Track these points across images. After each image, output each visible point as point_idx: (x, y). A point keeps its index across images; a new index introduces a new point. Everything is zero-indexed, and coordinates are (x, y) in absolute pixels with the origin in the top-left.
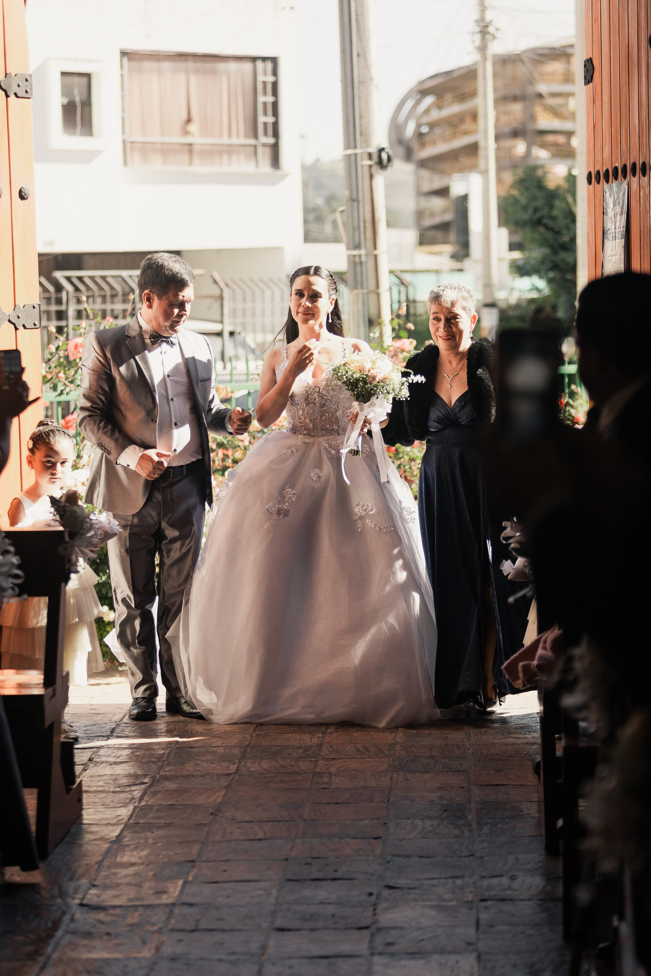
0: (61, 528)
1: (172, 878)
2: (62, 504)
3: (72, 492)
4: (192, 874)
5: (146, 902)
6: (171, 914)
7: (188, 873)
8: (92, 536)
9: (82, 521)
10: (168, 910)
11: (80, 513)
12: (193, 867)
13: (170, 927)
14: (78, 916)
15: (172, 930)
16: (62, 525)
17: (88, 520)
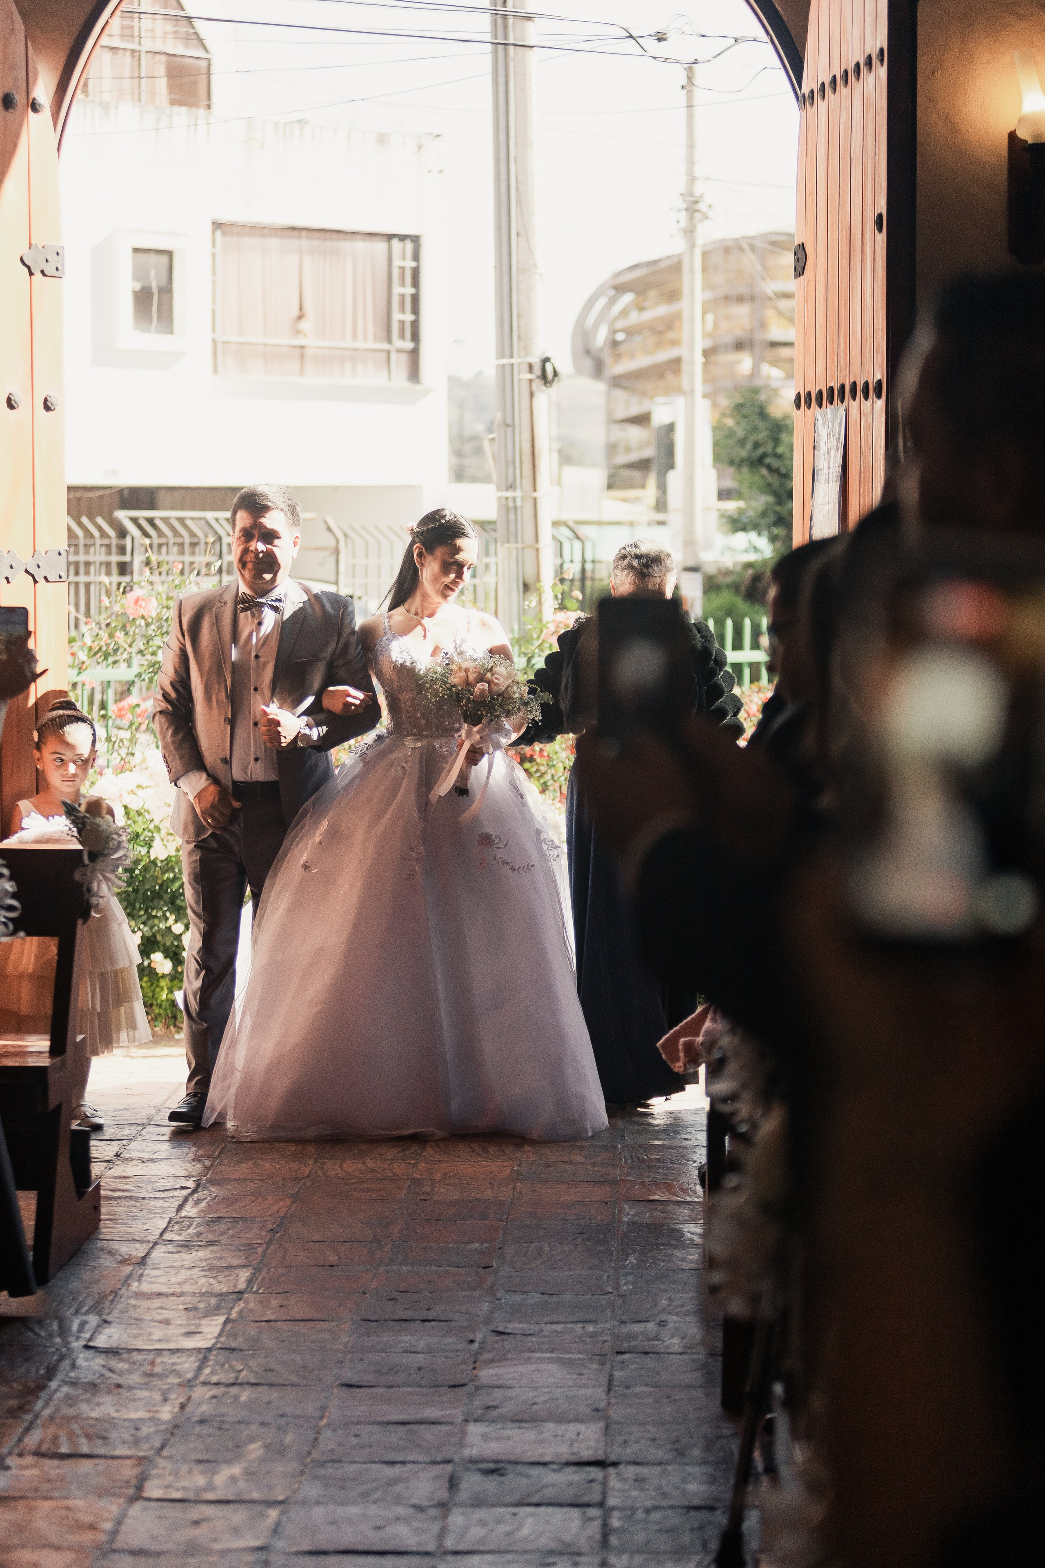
0: (79, 847)
1: (210, 1312)
2: (81, 815)
3: (94, 799)
4: (236, 1309)
5: (172, 1346)
6: (204, 1361)
7: (232, 1308)
8: (120, 859)
9: (108, 837)
10: (201, 1356)
11: (104, 827)
12: (240, 1299)
13: (202, 1378)
14: (81, 1362)
15: (204, 1383)
16: (81, 843)
17: (115, 837)
